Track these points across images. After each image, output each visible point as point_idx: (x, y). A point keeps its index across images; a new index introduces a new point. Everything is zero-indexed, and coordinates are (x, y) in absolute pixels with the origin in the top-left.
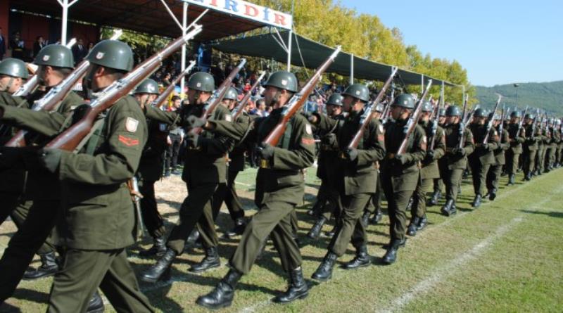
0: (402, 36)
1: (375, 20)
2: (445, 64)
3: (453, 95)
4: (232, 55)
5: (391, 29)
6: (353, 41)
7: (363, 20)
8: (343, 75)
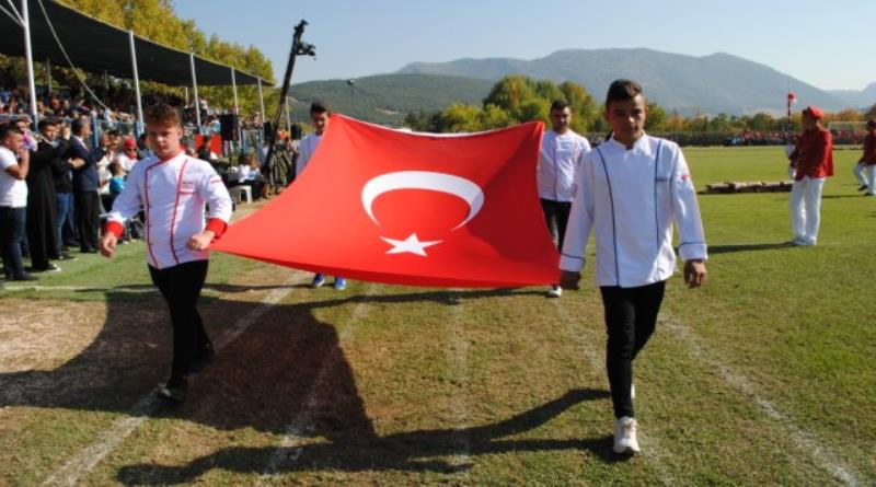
0: (172, 4)
2: (237, 52)
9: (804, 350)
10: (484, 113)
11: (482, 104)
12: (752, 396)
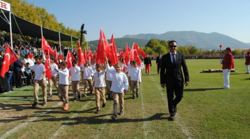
1: (44, 10)
2: (75, 32)
5: (51, 14)
7: (38, 10)
9: (211, 122)
10: (145, 49)
11: (145, 47)
12: (188, 136)
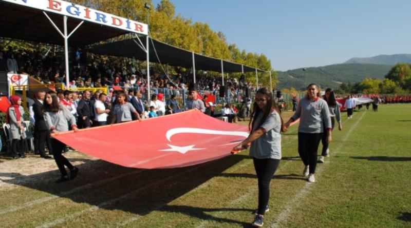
0: (225, 38)
1: (206, 27)
2: (255, 57)
3: (262, 78)
4: (102, 56)
5: (217, 32)
6: (191, 43)
7: (197, 27)
8: (186, 68)
11: (383, 79)
